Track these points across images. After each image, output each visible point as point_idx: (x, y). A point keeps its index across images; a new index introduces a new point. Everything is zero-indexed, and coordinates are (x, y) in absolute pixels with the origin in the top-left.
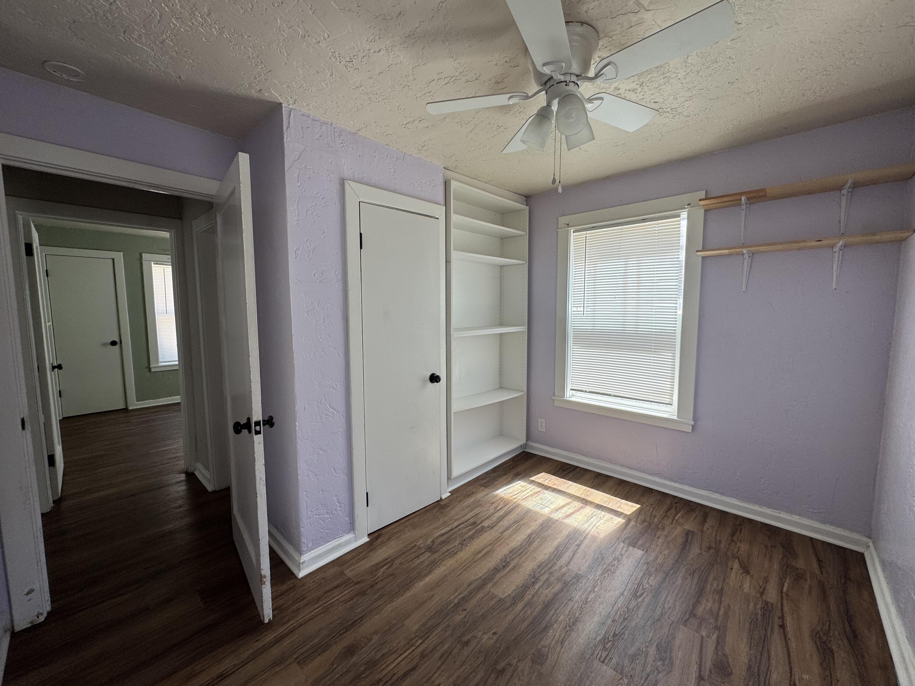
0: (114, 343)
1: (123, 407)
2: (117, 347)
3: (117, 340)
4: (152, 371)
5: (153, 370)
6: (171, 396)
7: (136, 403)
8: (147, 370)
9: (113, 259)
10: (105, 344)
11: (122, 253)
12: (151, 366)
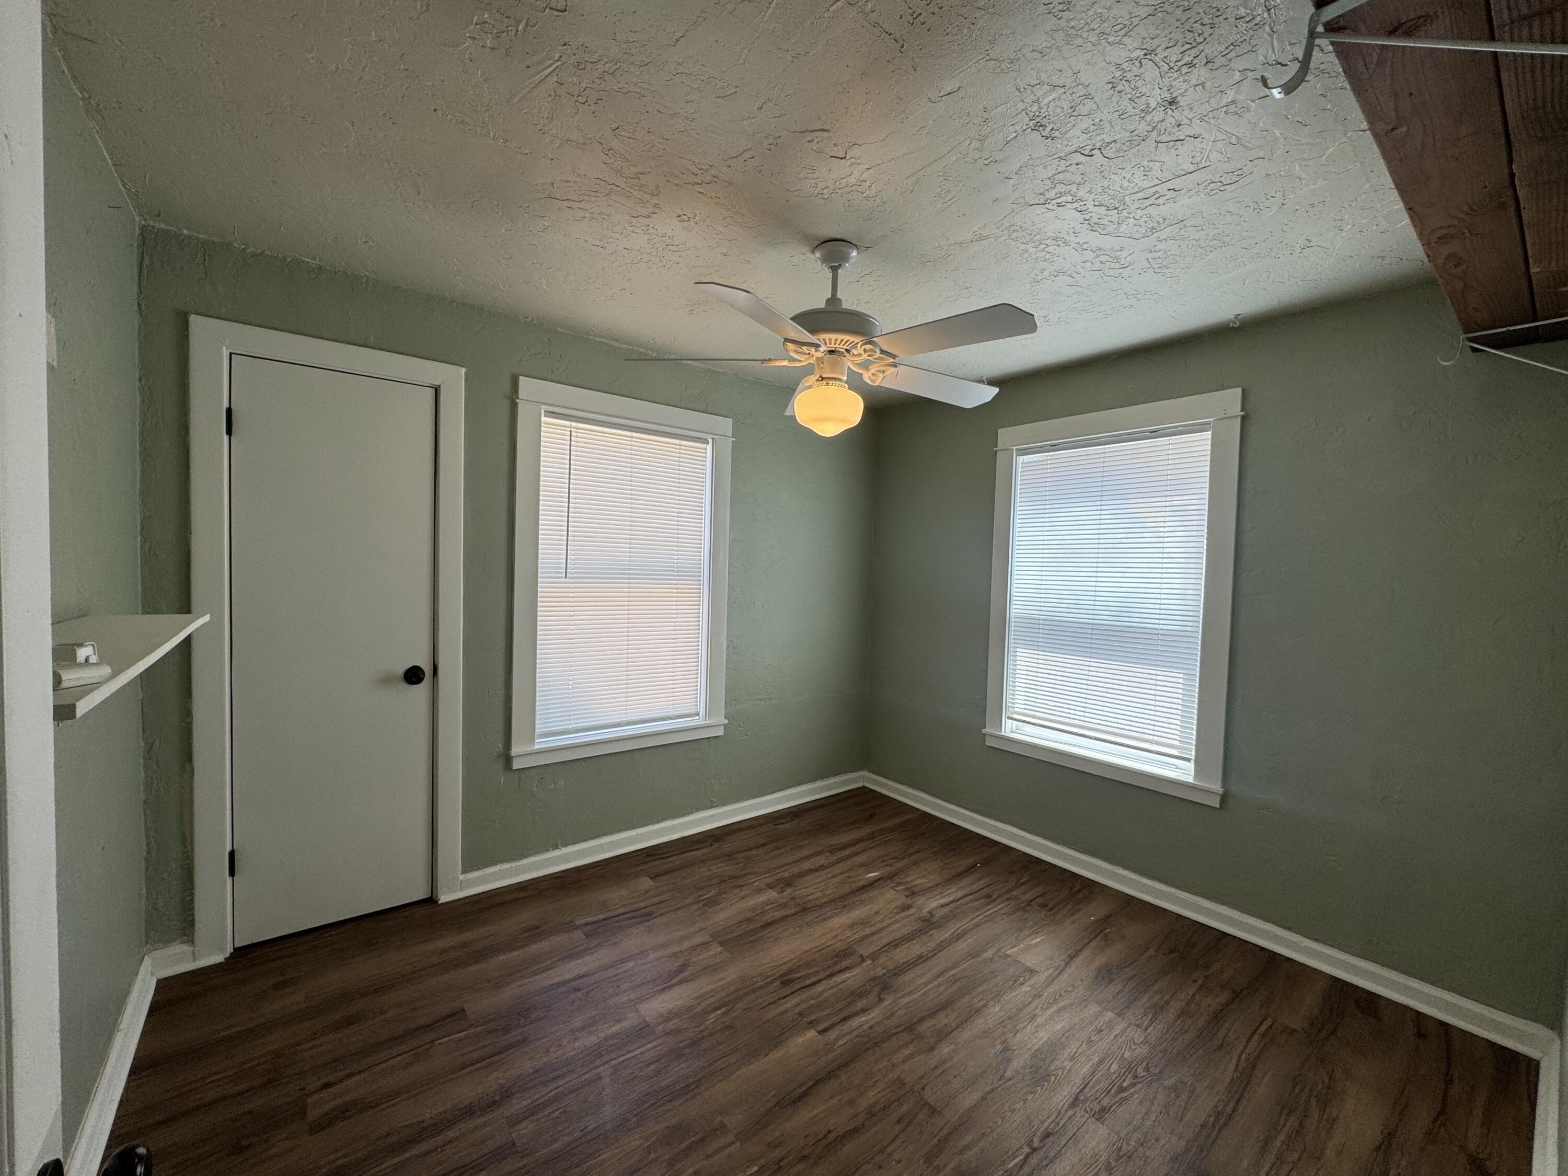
0: (413, 676)
1: (421, 893)
2: (422, 689)
3: (425, 664)
4: (514, 768)
5: (516, 765)
6: (556, 847)
7: (461, 877)
8: (500, 765)
9: (437, 390)
10: (386, 680)
11: (464, 370)
12: (515, 751)
